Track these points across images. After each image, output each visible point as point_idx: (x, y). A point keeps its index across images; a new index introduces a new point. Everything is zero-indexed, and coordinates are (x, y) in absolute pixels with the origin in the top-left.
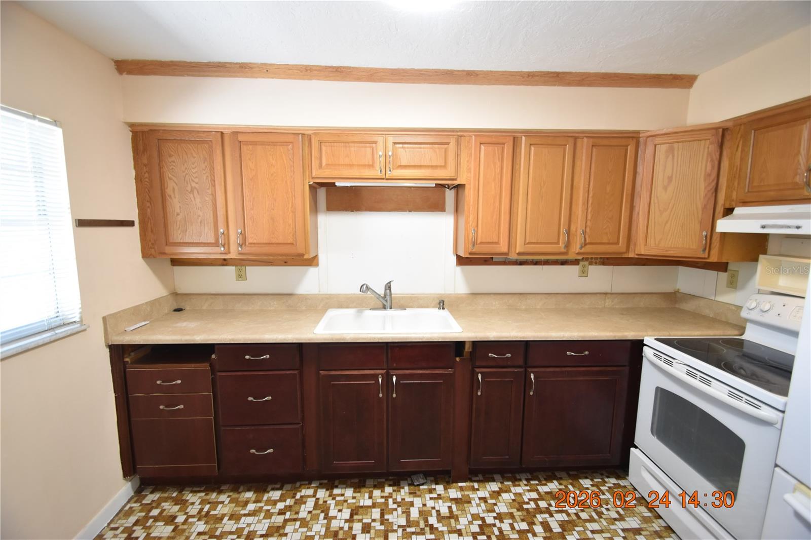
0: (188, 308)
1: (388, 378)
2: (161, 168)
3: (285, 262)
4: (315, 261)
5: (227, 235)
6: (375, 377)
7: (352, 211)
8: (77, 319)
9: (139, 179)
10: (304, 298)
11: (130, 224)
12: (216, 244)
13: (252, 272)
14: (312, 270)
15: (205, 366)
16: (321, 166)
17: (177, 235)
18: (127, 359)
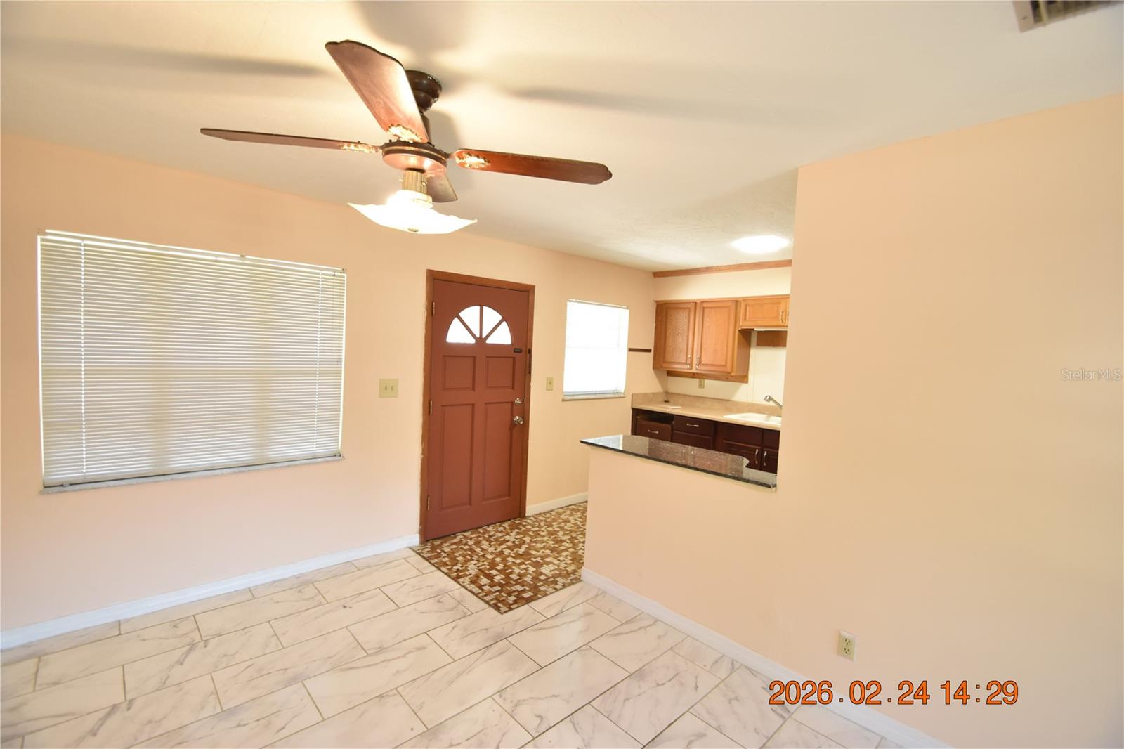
0: (672, 401)
1: (761, 452)
2: (666, 322)
3: (728, 379)
4: (746, 380)
5: (692, 359)
6: (756, 449)
7: (774, 346)
8: (623, 392)
9: (656, 328)
10: (736, 403)
11: (649, 351)
12: (686, 364)
13: (707, 382)
14: (744, 386)
15: (669, 426)
16: (745, 319)
17: (668, 358)
18: (638, 417)
